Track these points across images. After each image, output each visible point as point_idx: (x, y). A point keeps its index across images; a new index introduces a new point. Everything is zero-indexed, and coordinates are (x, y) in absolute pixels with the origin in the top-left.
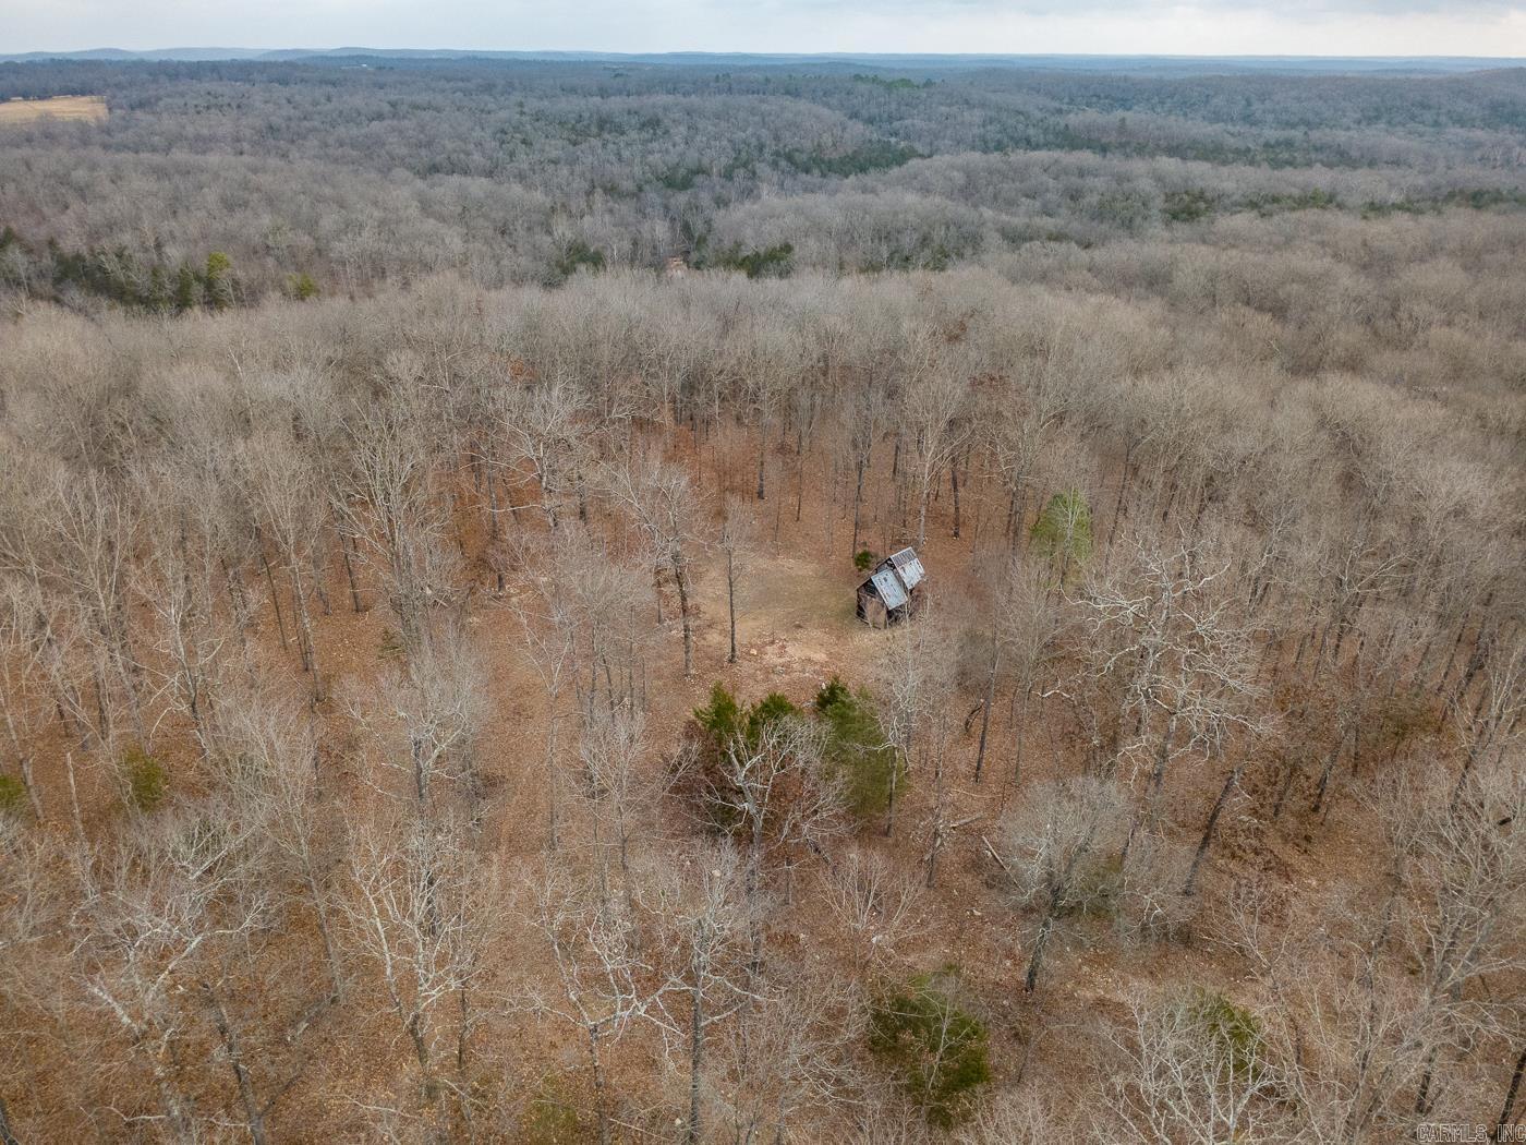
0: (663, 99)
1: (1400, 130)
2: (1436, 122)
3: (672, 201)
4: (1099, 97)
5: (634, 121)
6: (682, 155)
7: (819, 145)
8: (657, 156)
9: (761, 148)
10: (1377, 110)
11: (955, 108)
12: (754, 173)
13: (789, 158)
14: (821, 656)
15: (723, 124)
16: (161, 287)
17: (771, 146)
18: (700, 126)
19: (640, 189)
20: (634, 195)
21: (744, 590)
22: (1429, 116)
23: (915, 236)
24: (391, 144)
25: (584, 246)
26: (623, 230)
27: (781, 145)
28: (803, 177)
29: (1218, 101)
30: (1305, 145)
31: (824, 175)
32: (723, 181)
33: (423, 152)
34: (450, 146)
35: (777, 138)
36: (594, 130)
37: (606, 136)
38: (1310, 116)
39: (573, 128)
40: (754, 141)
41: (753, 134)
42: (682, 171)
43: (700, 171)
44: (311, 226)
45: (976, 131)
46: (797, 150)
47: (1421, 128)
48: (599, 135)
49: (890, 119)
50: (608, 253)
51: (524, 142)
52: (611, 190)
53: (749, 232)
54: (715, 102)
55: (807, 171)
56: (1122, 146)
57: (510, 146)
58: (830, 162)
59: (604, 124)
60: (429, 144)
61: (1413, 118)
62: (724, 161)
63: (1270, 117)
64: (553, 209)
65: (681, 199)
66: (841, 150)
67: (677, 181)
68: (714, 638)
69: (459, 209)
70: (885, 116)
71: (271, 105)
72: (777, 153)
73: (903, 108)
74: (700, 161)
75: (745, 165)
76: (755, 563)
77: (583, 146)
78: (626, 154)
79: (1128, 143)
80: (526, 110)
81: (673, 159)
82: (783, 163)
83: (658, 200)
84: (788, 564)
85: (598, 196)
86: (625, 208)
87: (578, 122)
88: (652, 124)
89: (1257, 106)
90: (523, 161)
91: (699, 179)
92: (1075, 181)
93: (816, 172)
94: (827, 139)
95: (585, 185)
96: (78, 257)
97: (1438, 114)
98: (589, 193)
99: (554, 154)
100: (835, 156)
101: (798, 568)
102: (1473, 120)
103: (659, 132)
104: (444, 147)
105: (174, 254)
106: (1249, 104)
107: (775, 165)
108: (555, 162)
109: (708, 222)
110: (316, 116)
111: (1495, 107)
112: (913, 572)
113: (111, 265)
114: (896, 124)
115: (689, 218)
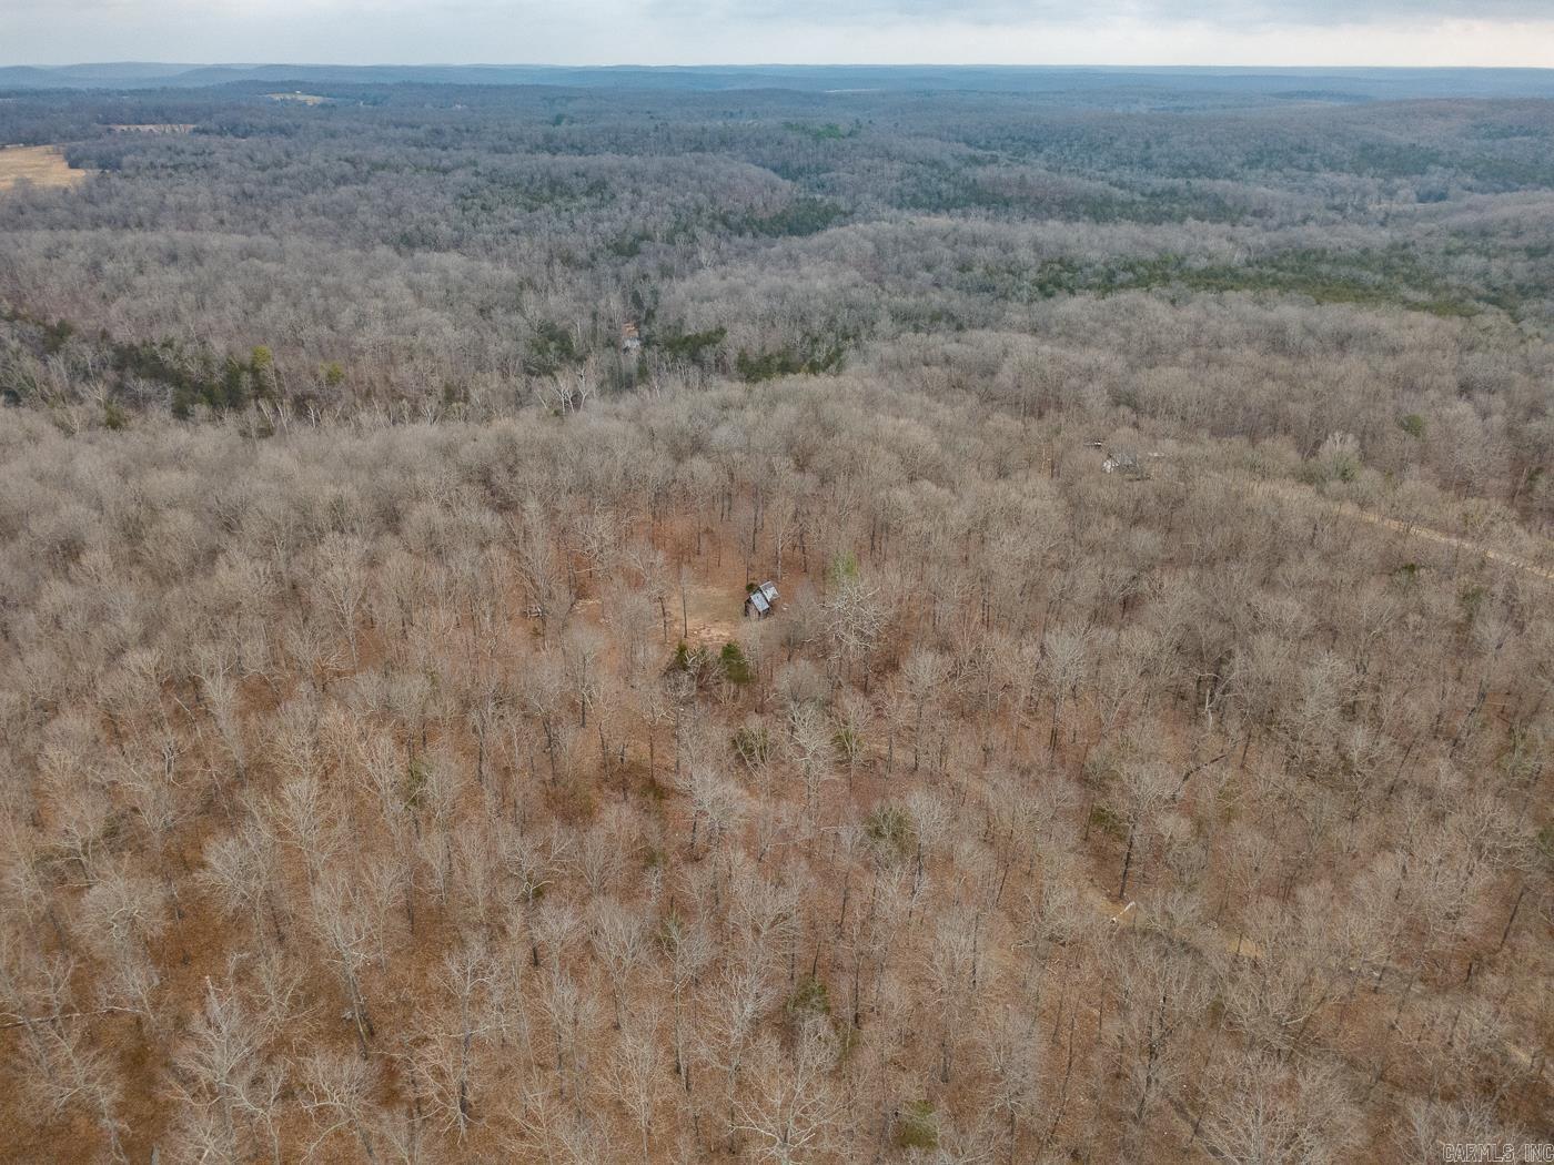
0: (608, 159)
1: (1276, 176)
2: (1311, 165)
3: (622, 270)
4: (1013, 139)
5: (582, 182)
6: (628, 221)
7: (751, 206)
8: (607, 224)
9: (699, 211)
10: (1260, 153)
11: (877, 161)
12: (694, 237)
13: (725, 221)
14: (727, 634)
15: (665, 189)
16: (212, 375)
17: (708, 210)
18: (644, 191)
19: (594, 258)
20: (589, 266)
21: (691, 605)
22: (1303, 159)
23: (823, 319)
24: (364, 213)
25: (553, 324)
26: (582, 305)
27: (717, 208)
28: (737, 239)
29: (1120, 144)
30: (1187, 194)
31: (755, 236)
32: (665, 245)
33: (394, 221)
34: (418, 216)
35: (713, 201)
36: (546, 192)
37: (559, 201)
38: (1200, 160)
39: (527, 190)
40: (692, 204)
41: (692, 198)
42: (629, 239)
43: (646, 237)
44: (329, 318)
45: (894, 184)
46: (731, 212)
47: (1295, 172)
48: (552, 199)
49: (818, 171)
50: (573, 331)
51: (483, 208)
52: (568, 260)
53: (689, 312)
54: (656, 164)
55: (741, 234)
56: (1022, 200)
57: (472, 213)
58: (761, 221)
59: (556, 187)
60: (398, 212)
61: (1290, 162)
62: (667, 225)
63: (1165, 161)
64: (521, 286)
65: (631, 268)
66: (771, 210)
67: (626, 249)
68: (677, 627)
69: (444, 293)
70: (813, 166)
71: (236, 165)
72: (714, 217)
73: (830, 160)
74: (645, 226)
75: (685, 230)
76: (695, 590)
77: (539, 213)
78: (579, 222)
79: (1028, 197)
80: (480, 169)
81: (620, 225)
82: (719, 226)
83: (609, 271)
84: (713, 590)
85: (558, 268)
86: (582, 280)
87: (531, 183)
88: (598, 187)
89: (1155, 150)
90: (487, 232)
91: (644, 245)
92: (967, 250)
93: (749, 234)
94: (759, 201)
95: (545, 256)
96: (132, 347)
97: (1312, 158)
98: (549, 264)
99: (513, 223)
100: (765, 216)
101: (718, 592)
102: (1343, 162)
103: (607, 197)
104: (412, 215)
105: (219, 347)
106: (1148, 147)
107: (711, 228)
108: (515, 232)
109: (655, 293)
110: (285, 181)
111: (1366, 148)
112: (770, 593)
113: (168, 356)
114: (823, 176)
115: (638, 287)
